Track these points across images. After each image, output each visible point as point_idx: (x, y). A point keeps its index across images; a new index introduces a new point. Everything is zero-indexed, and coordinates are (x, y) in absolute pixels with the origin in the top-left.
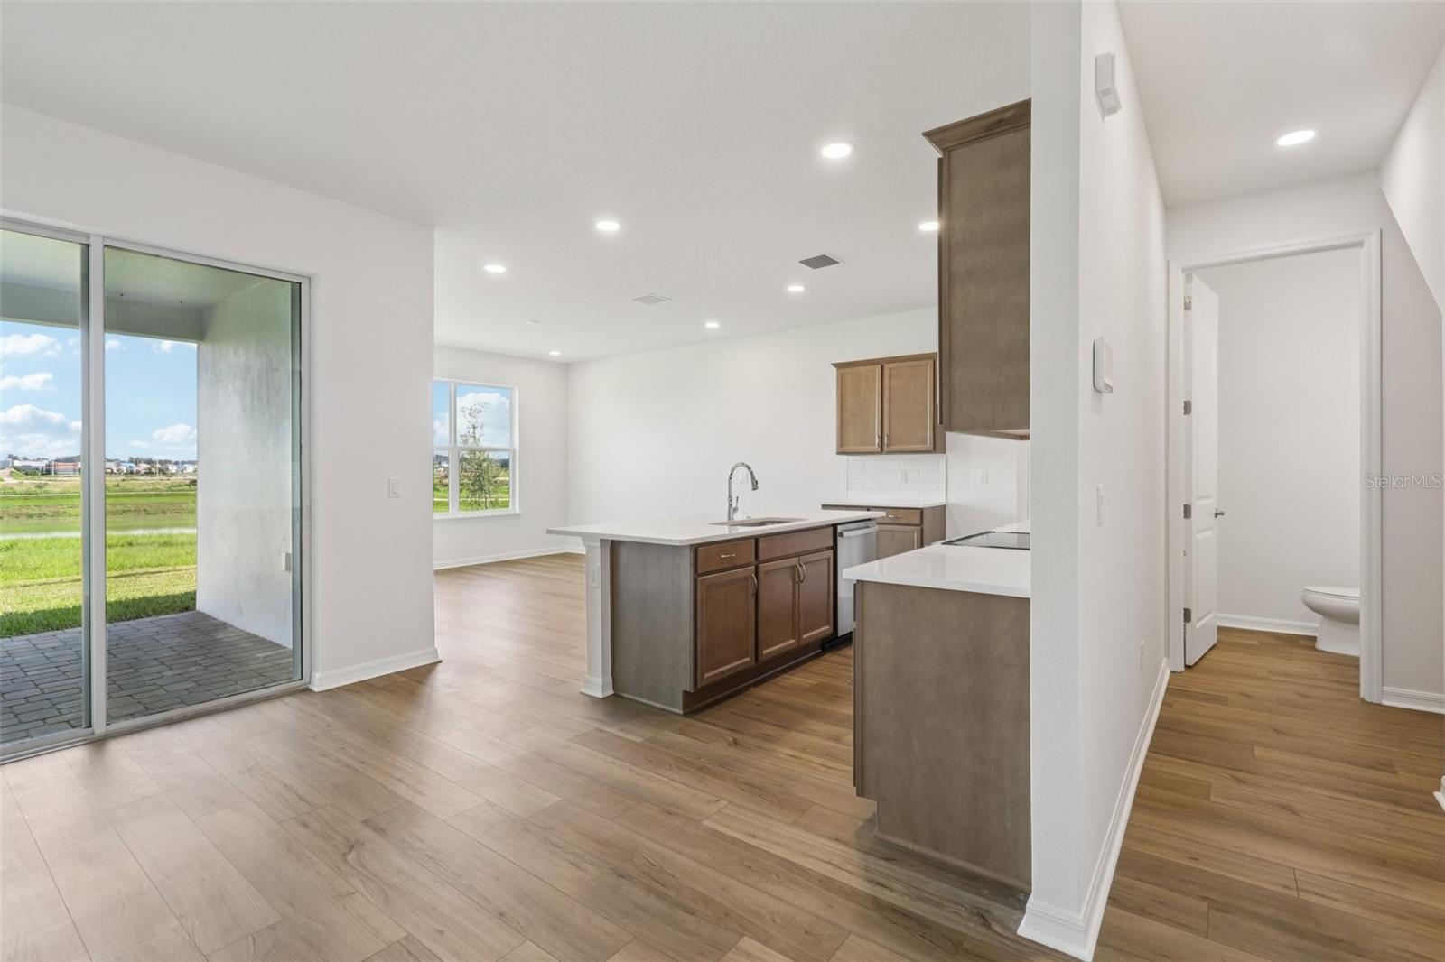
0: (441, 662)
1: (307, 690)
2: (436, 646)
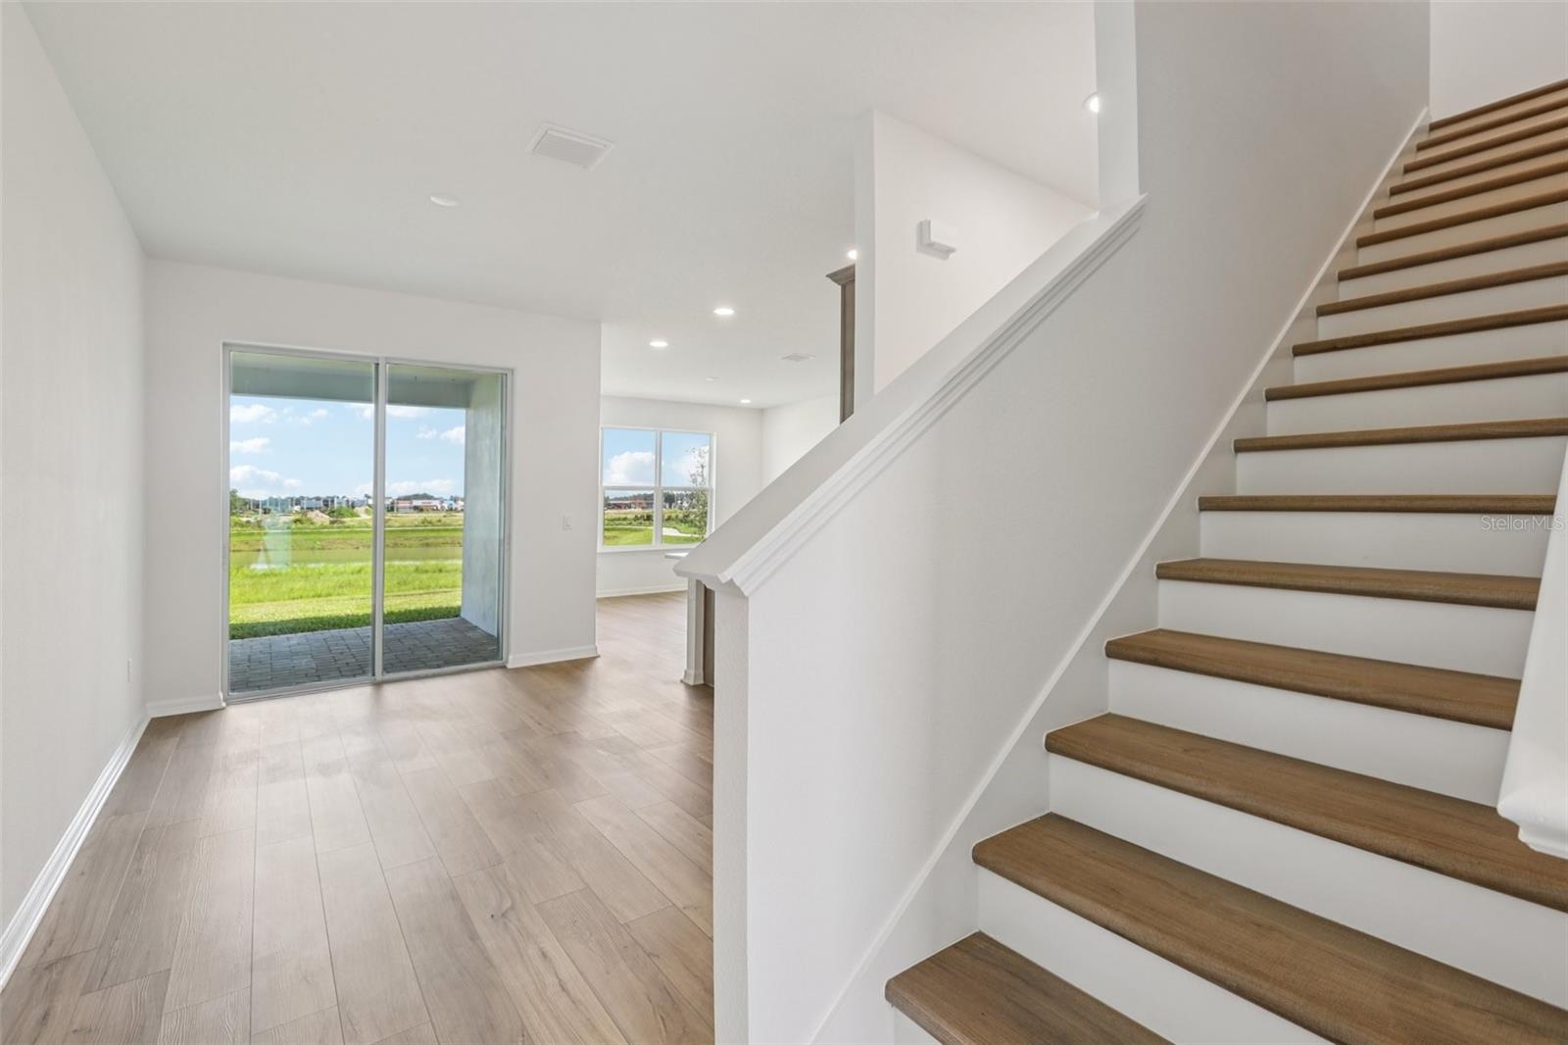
0: (598, 656)
1: (503, 667)
2: (597, 644)
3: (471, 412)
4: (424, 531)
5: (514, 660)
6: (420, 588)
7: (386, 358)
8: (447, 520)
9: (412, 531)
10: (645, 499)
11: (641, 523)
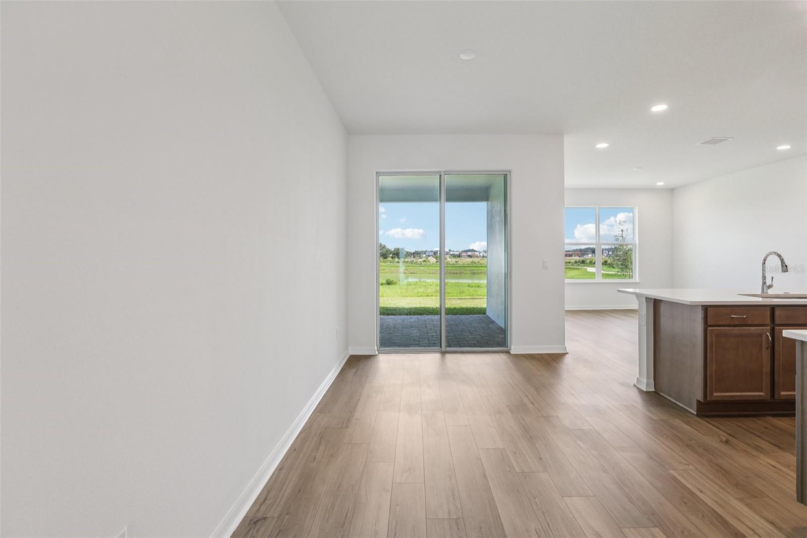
0: (568, 353)
1: (508, 352)
2: (566, 345)
3: (489, 203)
4: (472, 266)
5: (515, 349)
6: (469, 296)
7: (445, 172)
8: (482, 262)
9: (468, 266)
10: (580, 252)
11: (579, 265)
